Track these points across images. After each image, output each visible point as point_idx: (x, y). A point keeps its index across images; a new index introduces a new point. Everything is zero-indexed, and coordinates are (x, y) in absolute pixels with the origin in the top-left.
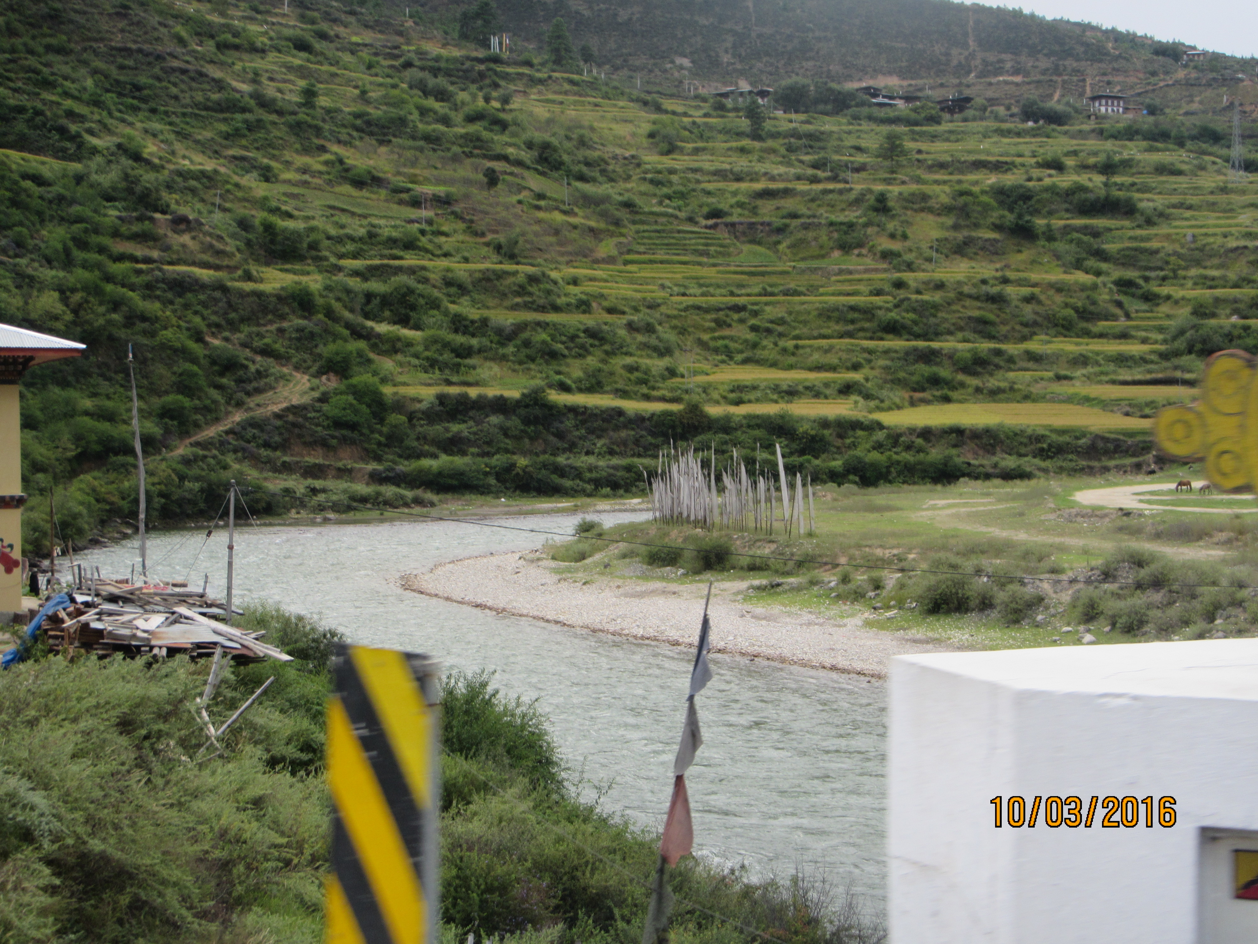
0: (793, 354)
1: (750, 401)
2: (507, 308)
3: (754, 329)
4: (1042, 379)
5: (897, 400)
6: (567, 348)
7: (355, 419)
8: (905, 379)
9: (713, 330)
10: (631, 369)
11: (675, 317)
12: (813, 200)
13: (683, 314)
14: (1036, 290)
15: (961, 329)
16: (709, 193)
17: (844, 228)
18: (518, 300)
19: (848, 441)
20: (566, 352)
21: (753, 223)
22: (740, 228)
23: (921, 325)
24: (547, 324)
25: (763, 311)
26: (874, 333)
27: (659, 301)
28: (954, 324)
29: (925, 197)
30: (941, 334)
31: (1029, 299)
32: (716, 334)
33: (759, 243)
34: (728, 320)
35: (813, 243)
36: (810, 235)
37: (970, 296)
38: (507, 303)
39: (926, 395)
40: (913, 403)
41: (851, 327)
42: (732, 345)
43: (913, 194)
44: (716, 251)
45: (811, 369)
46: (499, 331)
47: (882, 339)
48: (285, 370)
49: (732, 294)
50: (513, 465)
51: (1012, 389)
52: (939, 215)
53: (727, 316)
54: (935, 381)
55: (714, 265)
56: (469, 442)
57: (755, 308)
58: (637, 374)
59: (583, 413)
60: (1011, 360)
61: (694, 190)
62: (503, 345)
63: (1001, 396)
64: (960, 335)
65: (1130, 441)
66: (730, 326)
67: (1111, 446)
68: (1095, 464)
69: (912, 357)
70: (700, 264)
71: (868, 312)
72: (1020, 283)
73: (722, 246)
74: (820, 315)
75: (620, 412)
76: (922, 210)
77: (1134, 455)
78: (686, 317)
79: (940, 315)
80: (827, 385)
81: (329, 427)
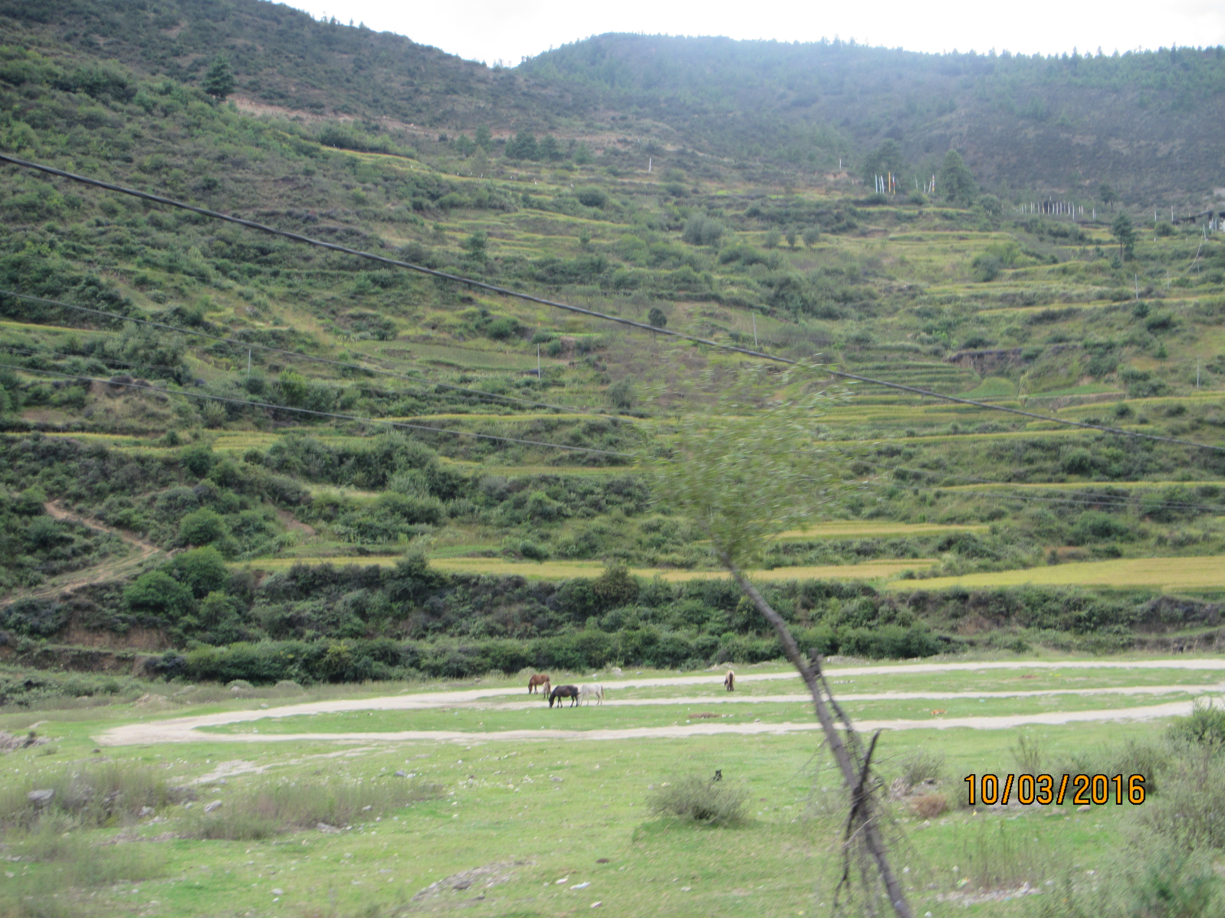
0: (932, 504)
3: (901, 476)
5: (1026, 557)
8: (1060, 530)
9: (848, 479)
12: (1091, 321)
15: (1185, 464)
16: (982, 322)
17: (1100, 350)
18: (565, 453)
19: (813, 612)
21: (1004, 352)
22: (988, 359)
23: (1123, 462)
25: (920, 453)
26: (1054, 473)
28: (1174, 459)
30: (1150, 472)
34: (873, 467)
35: (1062, 371)
36: (1060, 361)
37: (1213, 423)
38: (551, 457)
39: (1083, 550)
41: (1022, 469)
42: (866, 496)
44: (940, 387)
46: (490, 490)
47: (1062, 481)
48: (139, 543)
49: (911, 434)
53: (874, 461)
54: (1104, 532)
55: (928, 403)
56: (307, 623)
57: (912, 450)
61: (966, 320)
64: (1179, 472)
66: (872, 473)
68: (1153, 637)
69: (1082, 502)
70: (909, 403)
71: (1053, 449)
73: (952, 380)
74: (989, 455)
79: (1159, 448)
80: (924, 541)
81: (125, 609)
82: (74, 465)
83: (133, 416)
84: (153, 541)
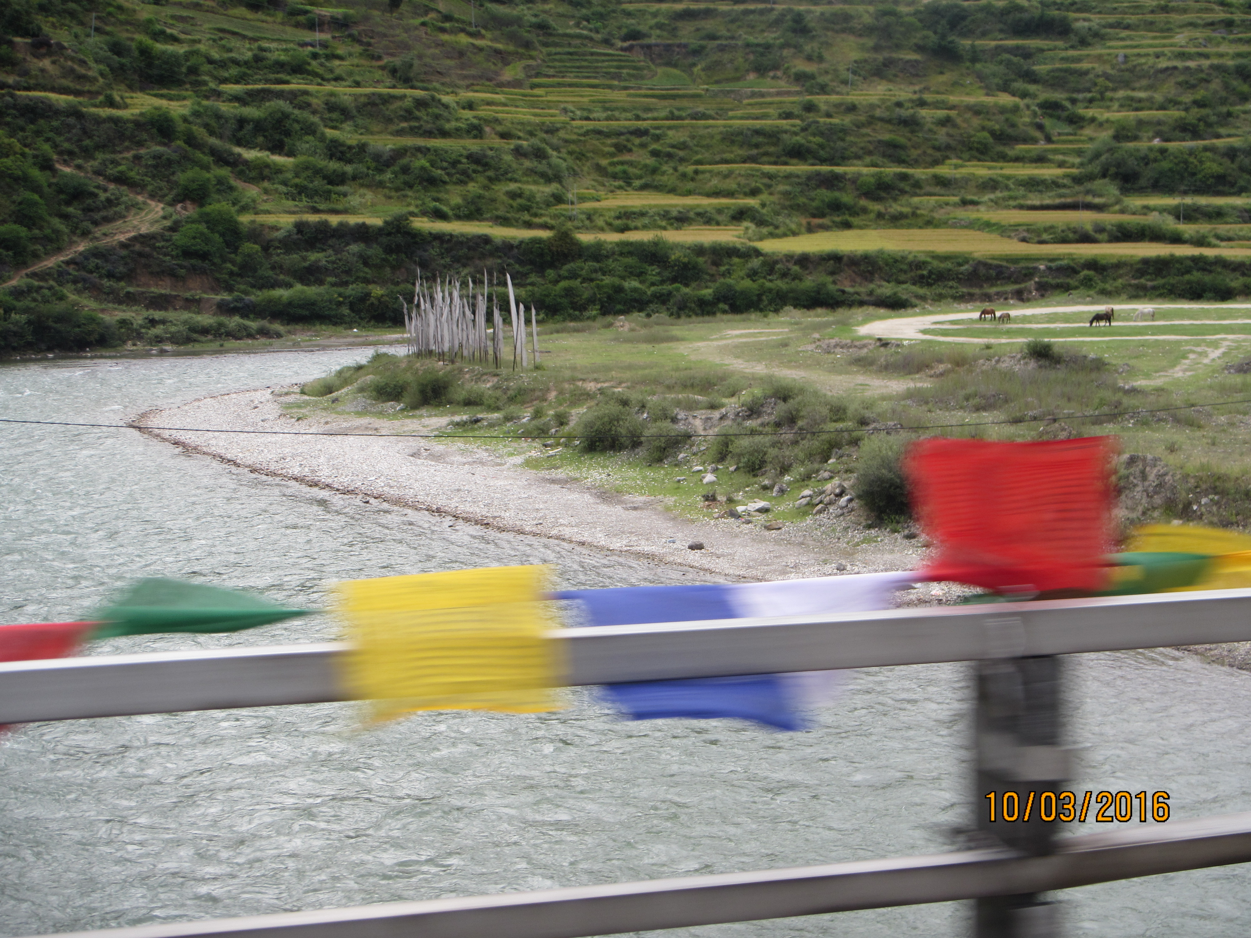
0: (693, 180)
1: (636, 228)
2: (392, 134)
3: (655, 154)
4: (947, 204)
5: (793, 226)
6: (448, 174)
7: (206, 248)
8: (805, 204)
9: (612, 155)
10: (513, 195)
11: (573, 142)
12: (733, 21)
13: (582, 138)
14: (953, 113)
15: (870, 153)
16: (629, 14)
17: (760, 49)
18: (404, 125)
19: (723, 269)
20: (446, 178)
21: (669, 45)
22: (656, 50)
23: (828, 149)
24: (428, 150)
25: (666, 135)
26: (778, 157)
27: (558, 125)
28: (862, 148)
29: (847, 17)
30: (848, 158)
31: (946, 122)
32: (615, 160)
33: (675, 66)
34: (629, 145)
35: (729, 66)
36: (726, 57)
37: (882, 120)
38: (393, 128)
39: (825, 221)
40: (810, 229)
41: (754, 152)
42: (632, 170)
43: (835, 15)
44: (628, 74)
45: (709, 195)
46: (377, 157)
47: (786, 164)
48: (140, 198)
49: (638, 118)
50: (368, 295)
51: (914, 214)
52: (860, 36)
53: (628, 140)
54: (836, 207)
55: (626, 88)
56: (326, 271)
57: (658, 132)
58: (519, 201)
59: (449, 241)
60: (917, 185)
61: (614, 11)
62: (380, 171)
63: (904, 222)
64: (868, 159)
65: (1013, 267)
66: (630, 151)
67: (993, 273)
68: (976, 291)
69: (814, 182)
70: (610, 87)
71: (773, 136)
72: (937, 105)
73: (635, 68)
74: (723, 139)
75: (486, 240)
76: (844, 31)
77: (1016, 282)
78: (585, 142)
79: (849, 138)
80: (720, 211)
81: (177, 256)
82: (55, 123)
83: (64, 77)
84: (152, 196)
